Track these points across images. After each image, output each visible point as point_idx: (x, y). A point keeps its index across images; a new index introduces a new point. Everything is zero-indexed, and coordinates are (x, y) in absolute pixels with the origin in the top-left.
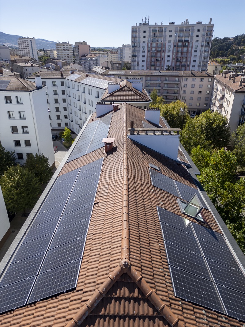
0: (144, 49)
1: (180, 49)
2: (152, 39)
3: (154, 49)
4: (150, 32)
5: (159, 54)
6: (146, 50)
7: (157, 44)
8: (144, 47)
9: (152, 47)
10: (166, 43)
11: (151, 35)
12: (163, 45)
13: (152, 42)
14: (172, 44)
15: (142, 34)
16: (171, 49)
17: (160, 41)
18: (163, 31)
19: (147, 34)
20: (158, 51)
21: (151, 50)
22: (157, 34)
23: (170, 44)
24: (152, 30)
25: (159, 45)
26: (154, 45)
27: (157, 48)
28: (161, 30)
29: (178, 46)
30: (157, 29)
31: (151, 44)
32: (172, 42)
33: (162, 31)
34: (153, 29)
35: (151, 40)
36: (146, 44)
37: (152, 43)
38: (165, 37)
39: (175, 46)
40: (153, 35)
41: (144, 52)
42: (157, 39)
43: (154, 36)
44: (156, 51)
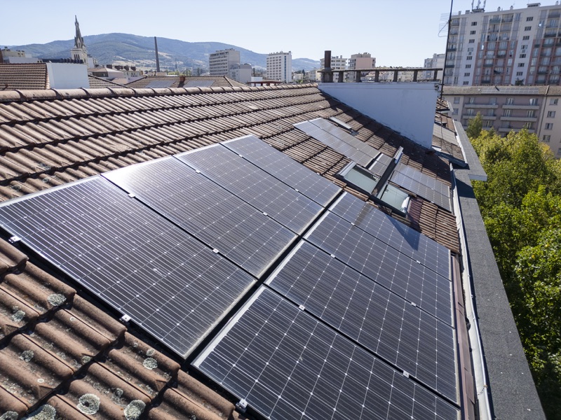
0: (470, 54)
1: (548, 51)
2: (488, 36)
3: (490, 53)
4: (485, 24)
5: (500, 62)
6: (474, 55)
7: (498, 44)
8: (470, 50)
9: (486, 50)
10: (517, 42)
11: (488, 28)
12: (511, 45)
13: (488, 40)
14: (530, 43)
15: (470, 28)
16: (528, 52)
17: (505, 38)
18: (513, 20)
19: (478, 28)
20: (499, 57)
21: (486, 55)
22: (499, 27)
23: (525, 43)
24: (489, 19)
25: (503, 45)
26: (492, 45)
27: (497, 50)
28: (509, 19)
29: (544, 46)
30: (501, 17)
31: (486, 45)
32: (531, 39)
33: (511, 21)
34: (492, 17)
35: (486, 37)
36: (475, 45)
37: (487, 43)
38: (516, 30)
39: (536, 46)
40: (492, 29)
41: (469, 58)
42: (498, 35)
43: (494, 31)
44: (494, 57)
